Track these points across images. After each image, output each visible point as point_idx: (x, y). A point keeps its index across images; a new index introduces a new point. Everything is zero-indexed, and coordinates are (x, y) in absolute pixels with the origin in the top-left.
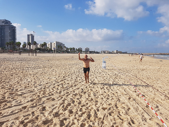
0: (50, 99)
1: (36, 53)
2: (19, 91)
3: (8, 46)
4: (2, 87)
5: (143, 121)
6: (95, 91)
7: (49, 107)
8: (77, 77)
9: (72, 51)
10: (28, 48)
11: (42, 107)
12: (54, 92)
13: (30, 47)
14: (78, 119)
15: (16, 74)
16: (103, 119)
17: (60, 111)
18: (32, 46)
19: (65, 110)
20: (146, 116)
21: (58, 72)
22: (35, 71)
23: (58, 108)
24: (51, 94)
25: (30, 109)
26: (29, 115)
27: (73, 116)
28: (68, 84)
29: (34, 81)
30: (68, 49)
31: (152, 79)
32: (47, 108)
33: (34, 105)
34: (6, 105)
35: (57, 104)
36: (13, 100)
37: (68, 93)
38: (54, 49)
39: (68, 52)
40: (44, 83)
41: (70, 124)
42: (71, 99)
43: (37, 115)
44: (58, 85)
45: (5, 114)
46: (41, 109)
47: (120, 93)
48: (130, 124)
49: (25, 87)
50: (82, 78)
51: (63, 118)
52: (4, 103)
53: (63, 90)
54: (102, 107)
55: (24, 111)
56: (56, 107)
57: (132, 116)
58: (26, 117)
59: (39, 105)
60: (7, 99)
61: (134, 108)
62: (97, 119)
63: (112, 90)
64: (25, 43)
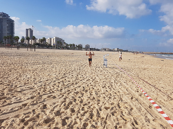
0: (51, 97)
1: (35, 48)
2: (18, 88)
3: (5, 40)
5: (146, 122)
6: (97, 89)
7: (50, 105)
8: (78, 74)
9: (72, 47)
10: (27, 43)
11: (42, 105)
12: (55, 89)
13: (28, 42)
14: (80, 118)
15: (15, 70)
16: (106, 119)
17: (61, 110)
18: (30, 40)
19: (67, 108)
20: (149, 117)
21: (58, 69)
22: (34, 67)
23: (60, 106)
24: (51, 91)
25: (30, 107)
26: (30, 113)
27: (76, 115)
28: (69, 81)
29: (34, 77)
30: (67, 45)
31: (154, 79)
32: (48, 106)
33: (35, 102)
34: (5, 101)
35: (58, 102)
36: (13, 97)
37: (69, 91)
38: (53, 44)
39: (68, 49)
40: (44, 80)
41: (73, 124)
42: (72, 97)
43: (38, 113)
44: (59, 83)
45: (5, 112)
46: (42, 107)
47: (122, 92)
48: (133, 124)
49: (25, 84)
50: (83, 75)
51: (65, 117)
52: (3, 100)
53: (64, 88)
54: (104, 107)
55: (24, 108)
56: (57, 105)
57: (136, 116)
58: (27, 115)
59: (39, 103)
60: (6, 96)
61: (137, 108)
62: (100, 119)
63: (114, 89)
64: (23, 37)
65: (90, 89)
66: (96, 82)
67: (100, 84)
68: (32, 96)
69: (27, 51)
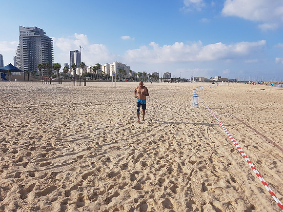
0: (114, 148)
1: (85, 81)
2: (68, 136)
3: (40, 70)
4: (44, 130)
5: (248, 179)
6: (180, 139)
7: (114, 158)
9: (142, 77)
10: (72, 73)
12: (119, 138)
13: (74, 71)
14: (154, 173)
16: (191, 175)
17: (129, 163)
18: (77, 69)
19: (136, 161)
21: (121, 111)
22: (87, 109)
23: (127, 159)
24: (114, 141)
25: (88, 159)
26: (88, 166)
27: (148, 170)
28: (139, 128)
29: (88, 123)
30: (135, 74)
33: (93, 154)
34: (54, 153)
35: (124, 154)
36: (64, 148)
37: (139, 140)
38: (113, 74)
39: (136, 80)
40: (103, 127)
41: (144, 179)
42: (143, 148)
43: (98, 166)
44: (123, 130)
45: (57, 164)
47: (218, 143)
48: (228, 182)
49: (77, 132)
50: (159, 120)
51: (134, 171)
52: (52, 151)
53: (132, 137)
54: (189, 160)
55: (81, 161)
56: (123, 158)
57: (234, 173)
58: (84, 168)
59: (99, 155)
60: (54, 147)
61: (238, 163)
62: (181, 174)
63: (205, 138)
64: (66, 65)
65: (169, 138)
66: (178, 129)
67: (184, 132)
68: (88, 146)
69: (74, 87)
